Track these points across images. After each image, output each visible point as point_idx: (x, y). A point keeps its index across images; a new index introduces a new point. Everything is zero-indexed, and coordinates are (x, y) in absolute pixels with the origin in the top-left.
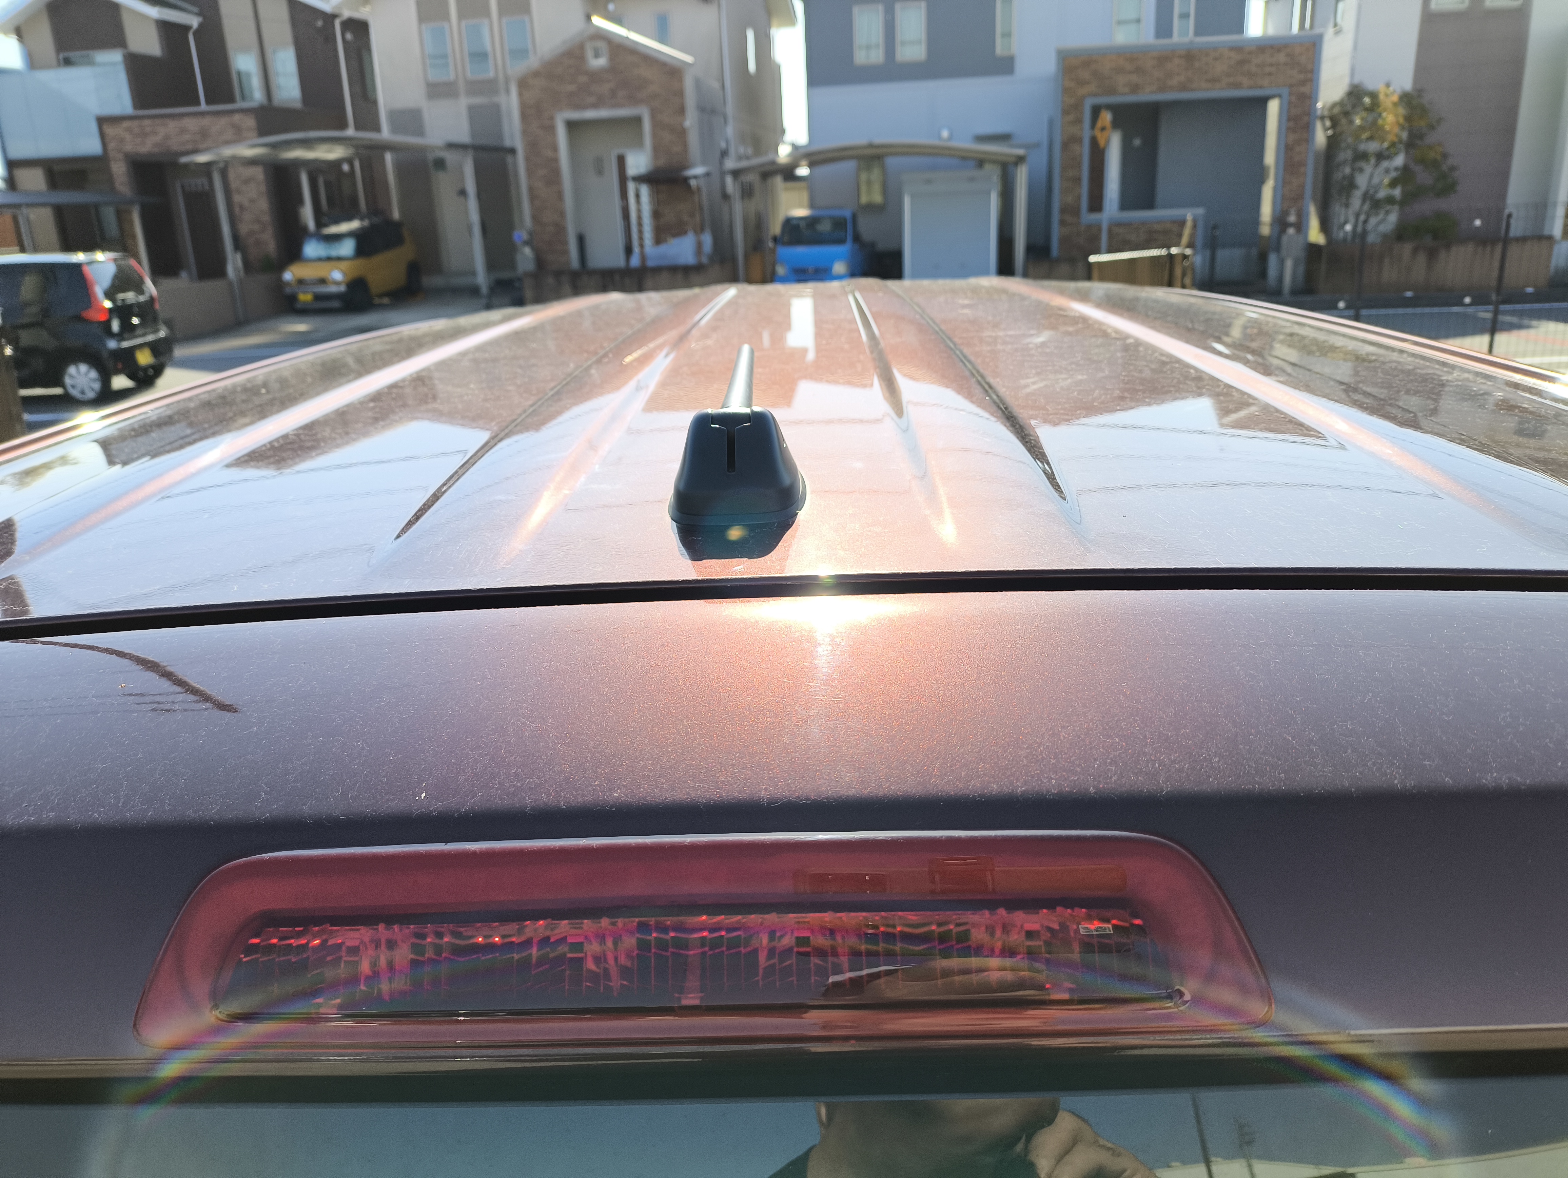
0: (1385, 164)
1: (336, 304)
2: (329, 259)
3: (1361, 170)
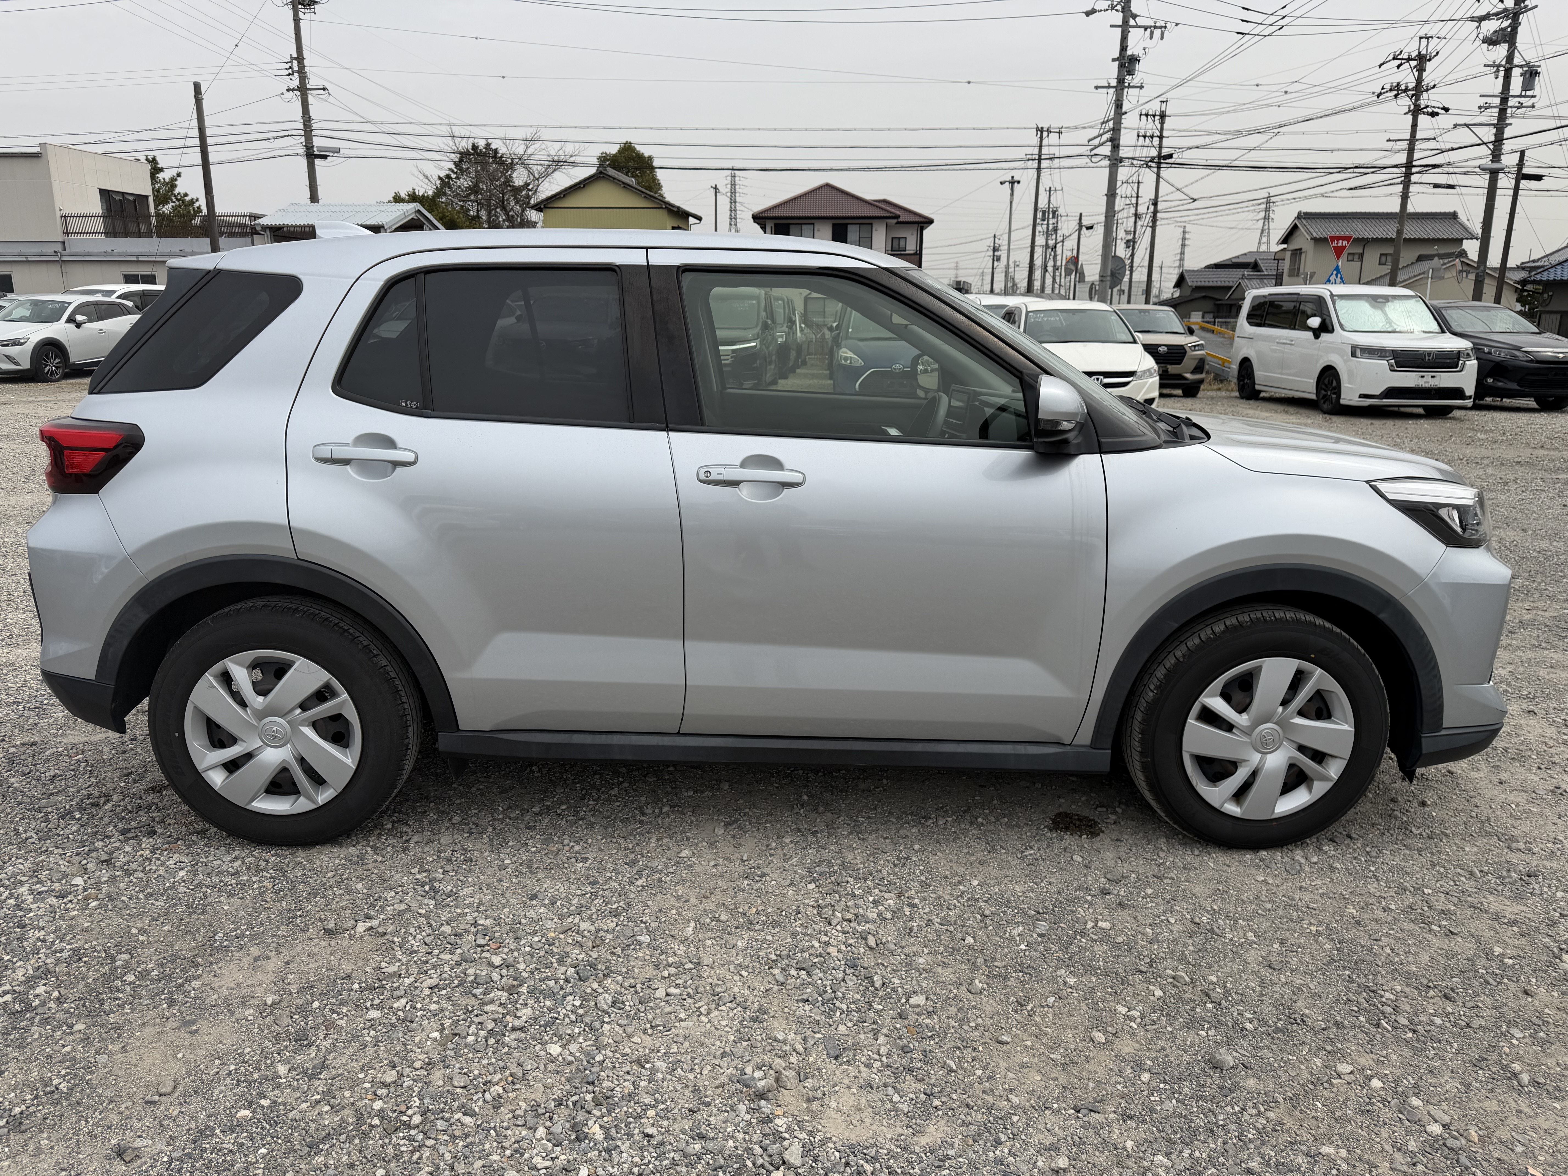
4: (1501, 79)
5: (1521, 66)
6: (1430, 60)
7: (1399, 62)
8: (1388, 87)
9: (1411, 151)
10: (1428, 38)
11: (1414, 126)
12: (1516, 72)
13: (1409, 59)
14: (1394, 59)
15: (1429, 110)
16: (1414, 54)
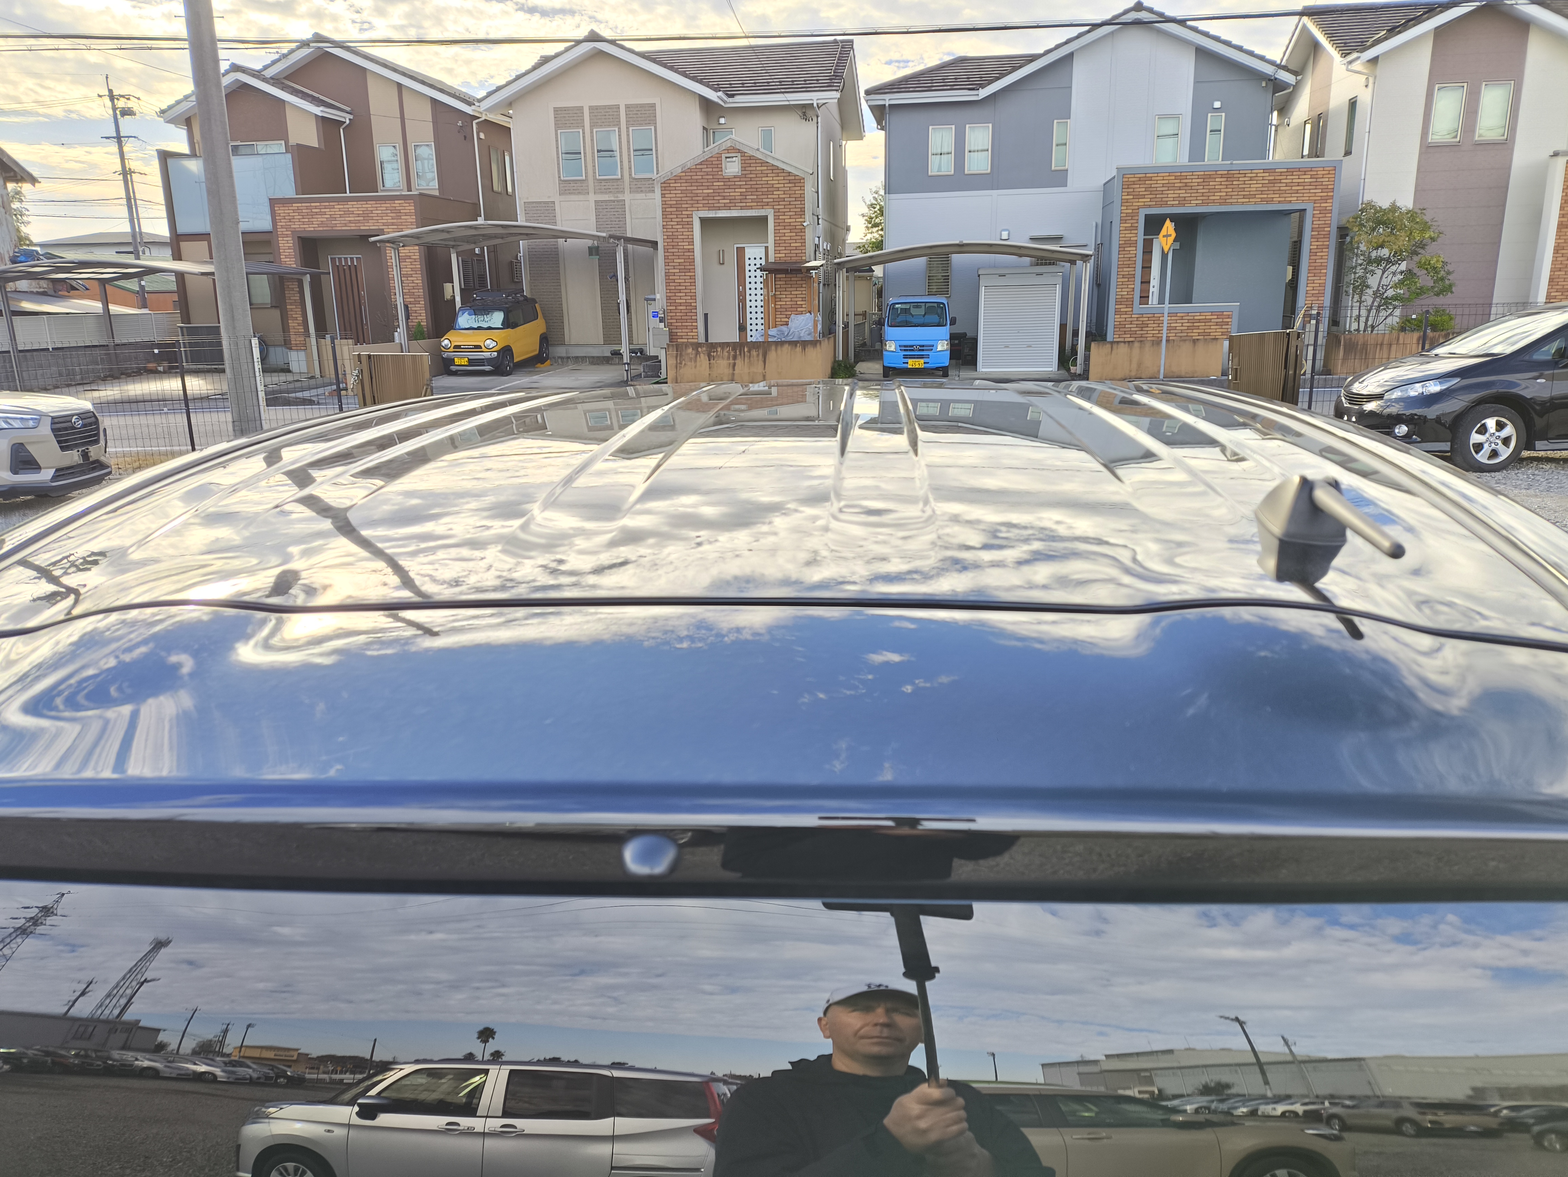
0: (1394, 268)
1: (488, 368)
2: (479, 328)
3: (1373, 273)
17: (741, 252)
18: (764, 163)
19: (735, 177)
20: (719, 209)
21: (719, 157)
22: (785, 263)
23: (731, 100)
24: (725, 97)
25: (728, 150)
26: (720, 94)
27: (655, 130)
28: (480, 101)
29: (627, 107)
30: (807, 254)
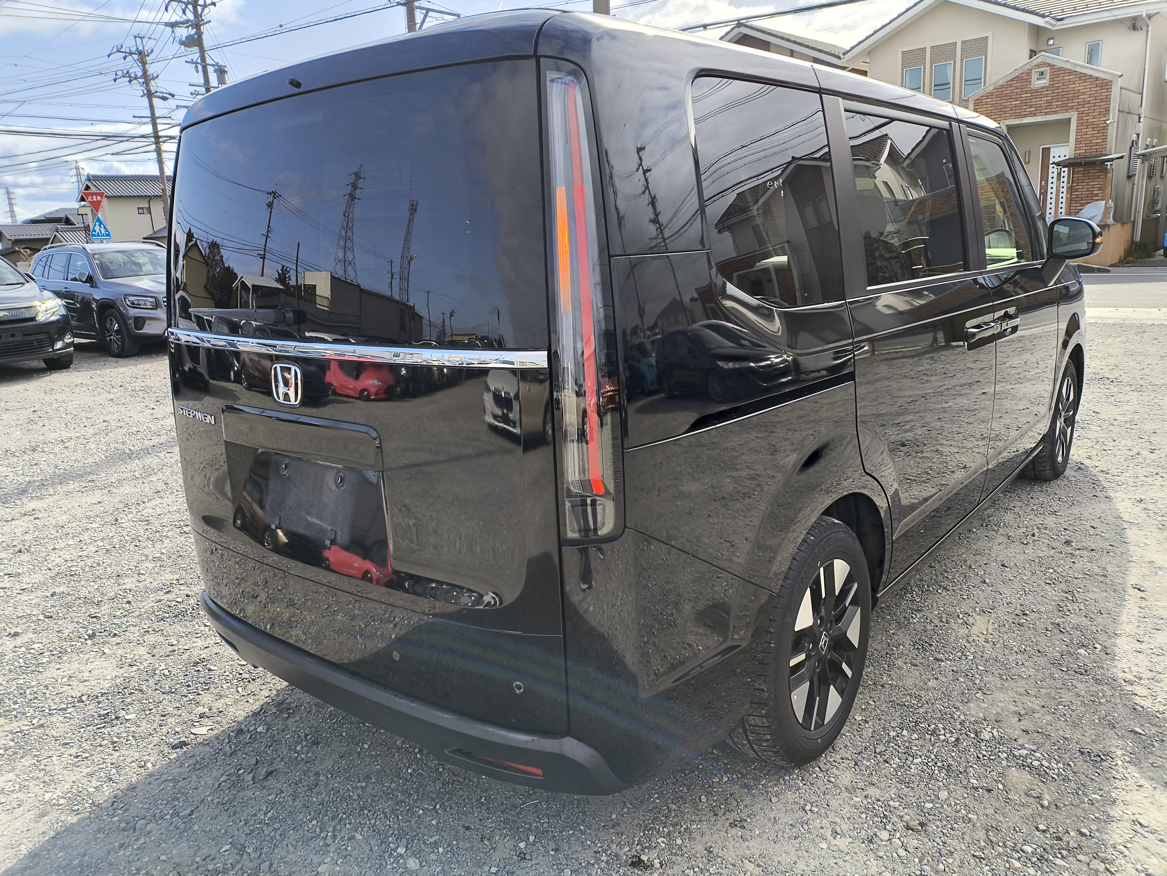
4: (201, 74)
5: (213, 65)
6: (148, 56)
7: (124, 54)
8: (120, 73)
9: (155, 125)
10: (141, 38)
11: (152, 107)
12: (210, 69)
13: (131, 53)
14: (119, 51)
15: (161, 95)
16: (134, 49)
17: (1046, 152)
18: (1071, 72)
19: (1042, 88)
20: (1025, 116)
21: (1029, 73)
22: (1085, 157)
23: (1060, 23)
24: (1053, 22)
25: (1038, 66)
26: (1047, 19)
27: (986, 59)
28: (844, 54)
29: (963, 42)
30: (1108, 149)
